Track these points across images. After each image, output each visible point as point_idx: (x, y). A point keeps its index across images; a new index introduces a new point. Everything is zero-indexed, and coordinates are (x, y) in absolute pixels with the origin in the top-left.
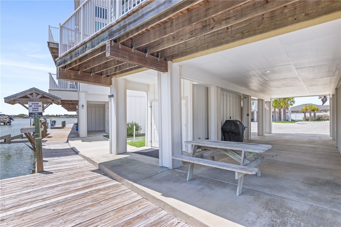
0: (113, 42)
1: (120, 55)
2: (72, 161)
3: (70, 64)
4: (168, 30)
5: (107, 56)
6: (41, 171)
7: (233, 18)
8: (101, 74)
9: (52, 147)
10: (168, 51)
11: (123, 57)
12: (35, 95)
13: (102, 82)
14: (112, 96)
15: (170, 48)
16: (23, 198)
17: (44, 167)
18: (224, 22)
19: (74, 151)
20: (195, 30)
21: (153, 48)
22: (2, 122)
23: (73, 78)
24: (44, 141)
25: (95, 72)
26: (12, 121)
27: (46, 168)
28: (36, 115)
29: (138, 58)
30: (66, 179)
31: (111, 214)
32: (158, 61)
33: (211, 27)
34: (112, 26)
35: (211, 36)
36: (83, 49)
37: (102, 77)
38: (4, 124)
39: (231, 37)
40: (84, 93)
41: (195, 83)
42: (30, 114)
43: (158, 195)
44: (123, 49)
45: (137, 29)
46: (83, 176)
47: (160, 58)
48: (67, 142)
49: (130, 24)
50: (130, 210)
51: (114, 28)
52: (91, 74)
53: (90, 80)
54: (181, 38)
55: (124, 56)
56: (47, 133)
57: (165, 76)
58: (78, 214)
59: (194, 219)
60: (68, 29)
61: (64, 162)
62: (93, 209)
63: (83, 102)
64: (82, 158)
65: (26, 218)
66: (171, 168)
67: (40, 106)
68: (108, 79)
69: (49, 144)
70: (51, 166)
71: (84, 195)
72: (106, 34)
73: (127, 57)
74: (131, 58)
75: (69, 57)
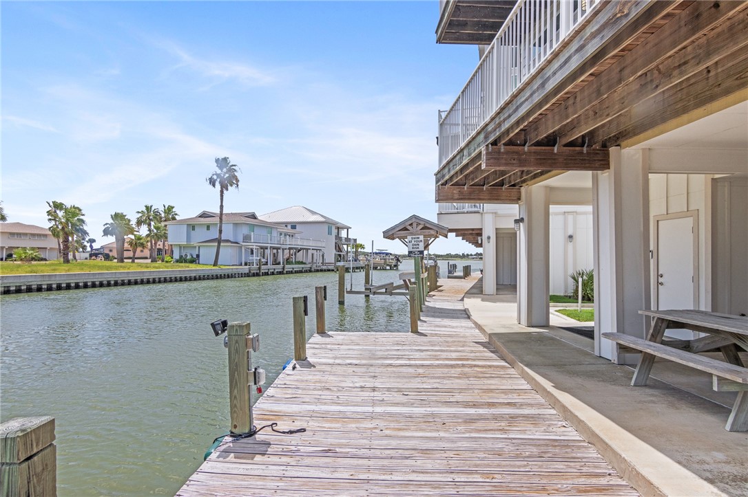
0: (490, 146)
1: (503, 161)
2: (457, 327)
3: (451, 178)
4: (570, 110)
5: (482, 168)
6: (415, 330)
7: (693, 61)
8: (502, 184)
9: (438, 305)
10: (601, 131)
11: (506, 164)
12: (415, 225)
13: (502, 198)
14: (522, 220)
15: (603, 126)
16: (391, 353)
17: (419, 328)
18: (676, 72)
19: (466, 314)
20: (629, 94)
21: (565, 135)
22: (388, 265)
23: (456, 198)
24: (430, 296)
25: (488, 183)
26: (399, 263)
27: (421, 328)
28: (416, 255)
29: (537, 159)
30: (440, 346)
31: (476, 391)
32: (583, 153)
33: (654, 86)
34: (487, 125)
35: (676, 92)
36: (460, 158)
37: (502, 189)
38: (391, 269)
39: (737, 79)
40: (491, 215)
41: (717, 176)
42: (410, 252)
43: (548, 385)
44: (507, 153)
45: (518, 123)
46: (463, 346)
47: (587, 146)
48: (462, 300)
49: (504, 120)
50: (503, 395)
51: (490, 128)
52: (485, 187)
53: (482, 197)
54: (607, 113)
55: (510, 162)
56: (438, 284)
57: (605, 177)
58: (438, 381)
59: (585, 424)
60: (451, 125)
61: (445, 327)
62: (457, 381)
63: (489, 231)
64: (473, 325)
65: (390, 369)
66: (616, 362)
67: (421, 241)
68: (514, 190)
69: (435, 301)
70: (429, 328)
71: (452, 366)
72: (482, 136)
73: (514, 162)
74: (522, 163)
75: (447, 170)
